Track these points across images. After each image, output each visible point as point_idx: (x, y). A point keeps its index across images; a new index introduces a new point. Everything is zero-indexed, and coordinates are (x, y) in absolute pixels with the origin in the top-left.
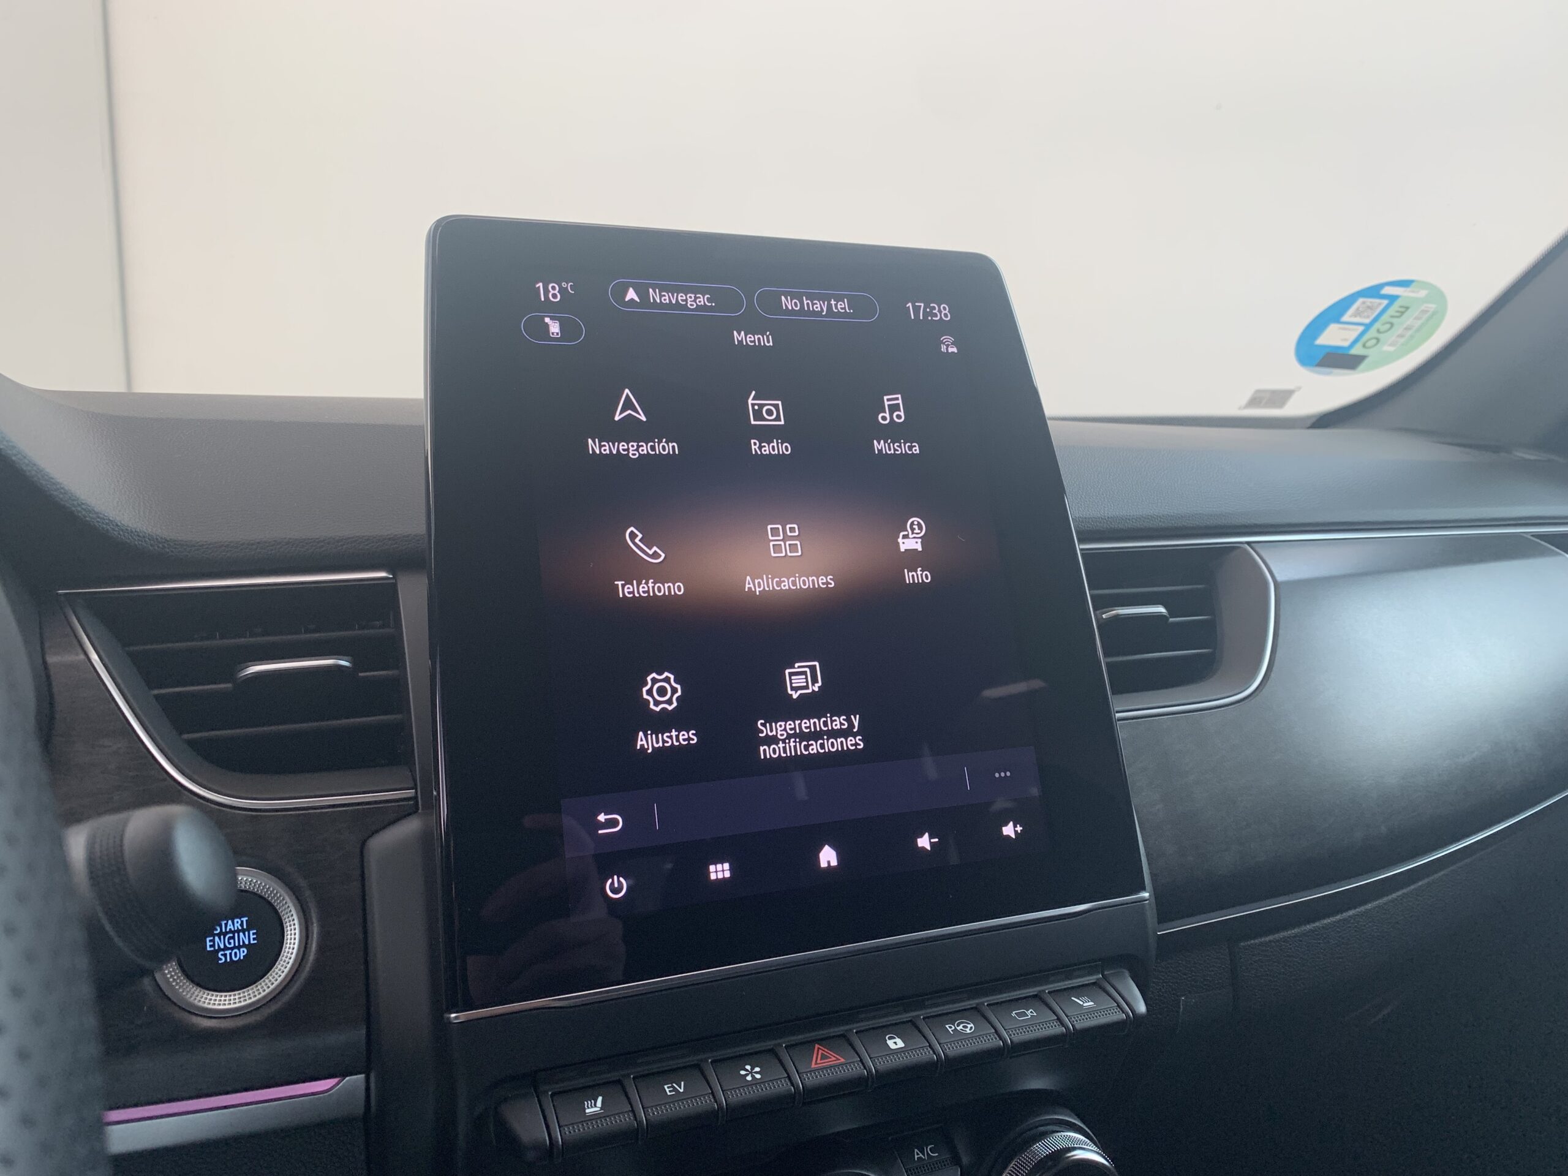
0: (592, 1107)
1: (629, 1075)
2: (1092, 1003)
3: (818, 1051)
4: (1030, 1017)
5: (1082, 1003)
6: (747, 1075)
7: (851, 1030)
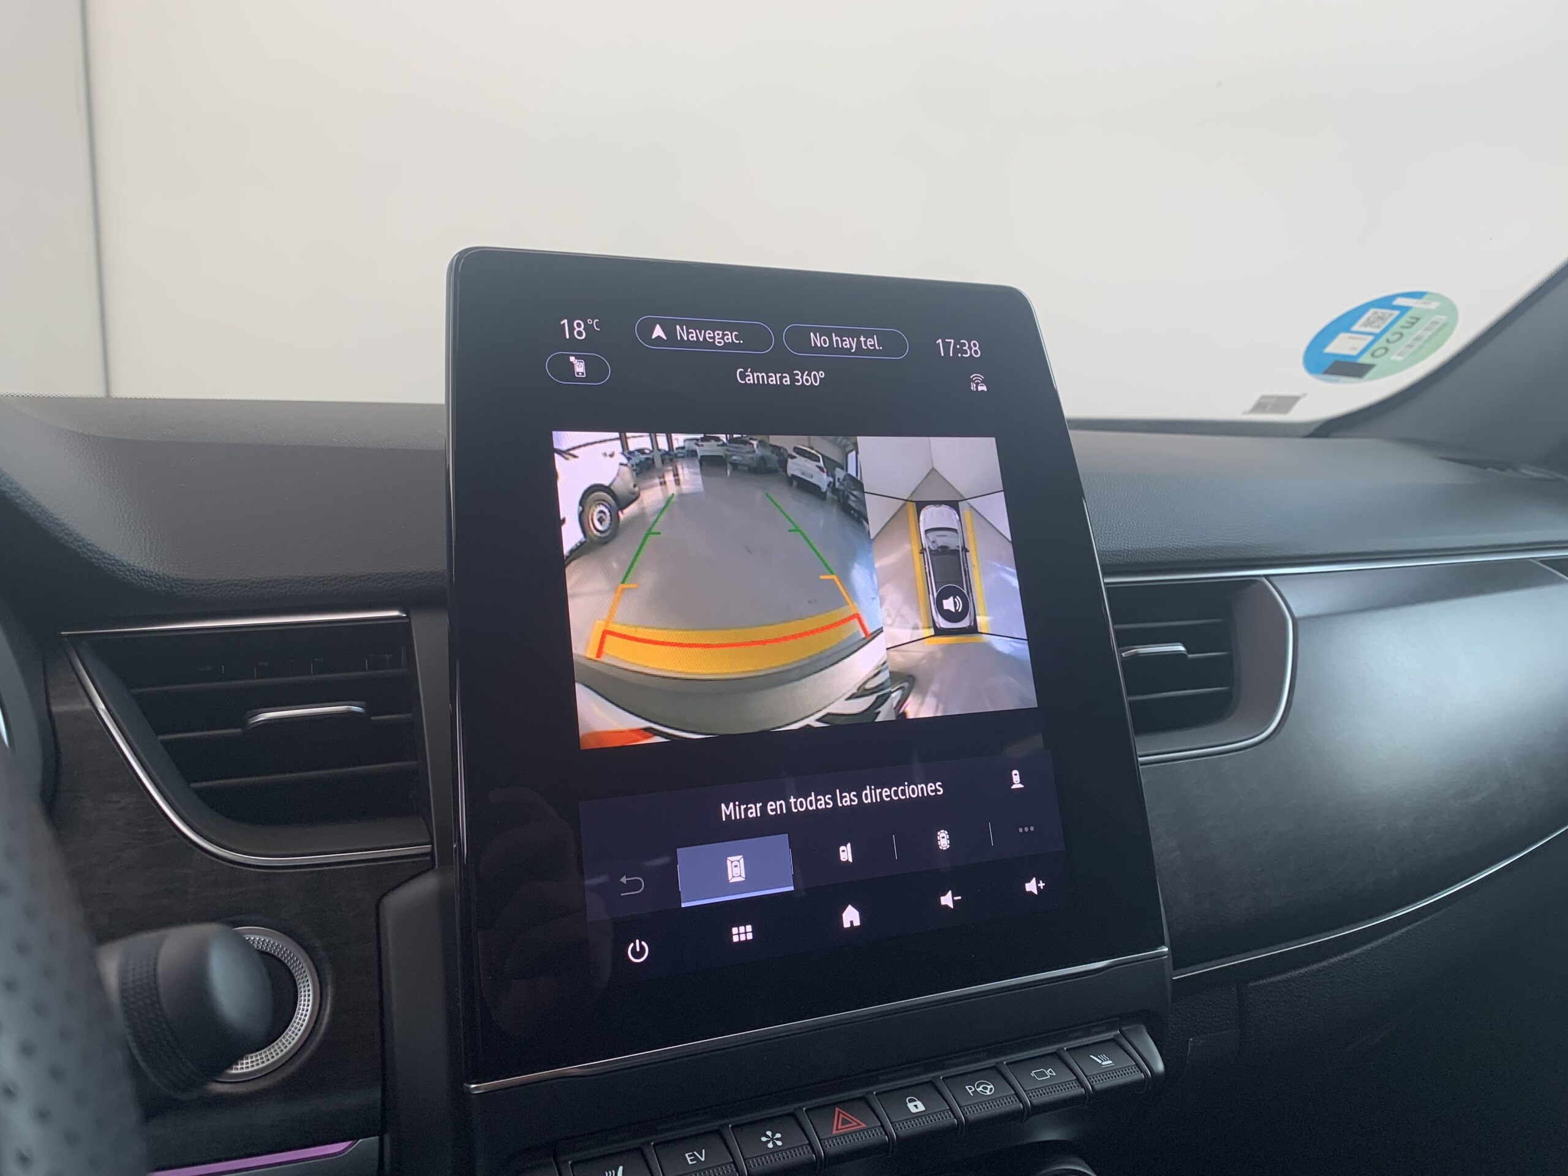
1: (648, 1143)
2: (1110, 1062)
3: (838, 1116)
4: (1049, 1077)
5: (1100, 1062)
6: (768, 1142)
7: (871, 1092)
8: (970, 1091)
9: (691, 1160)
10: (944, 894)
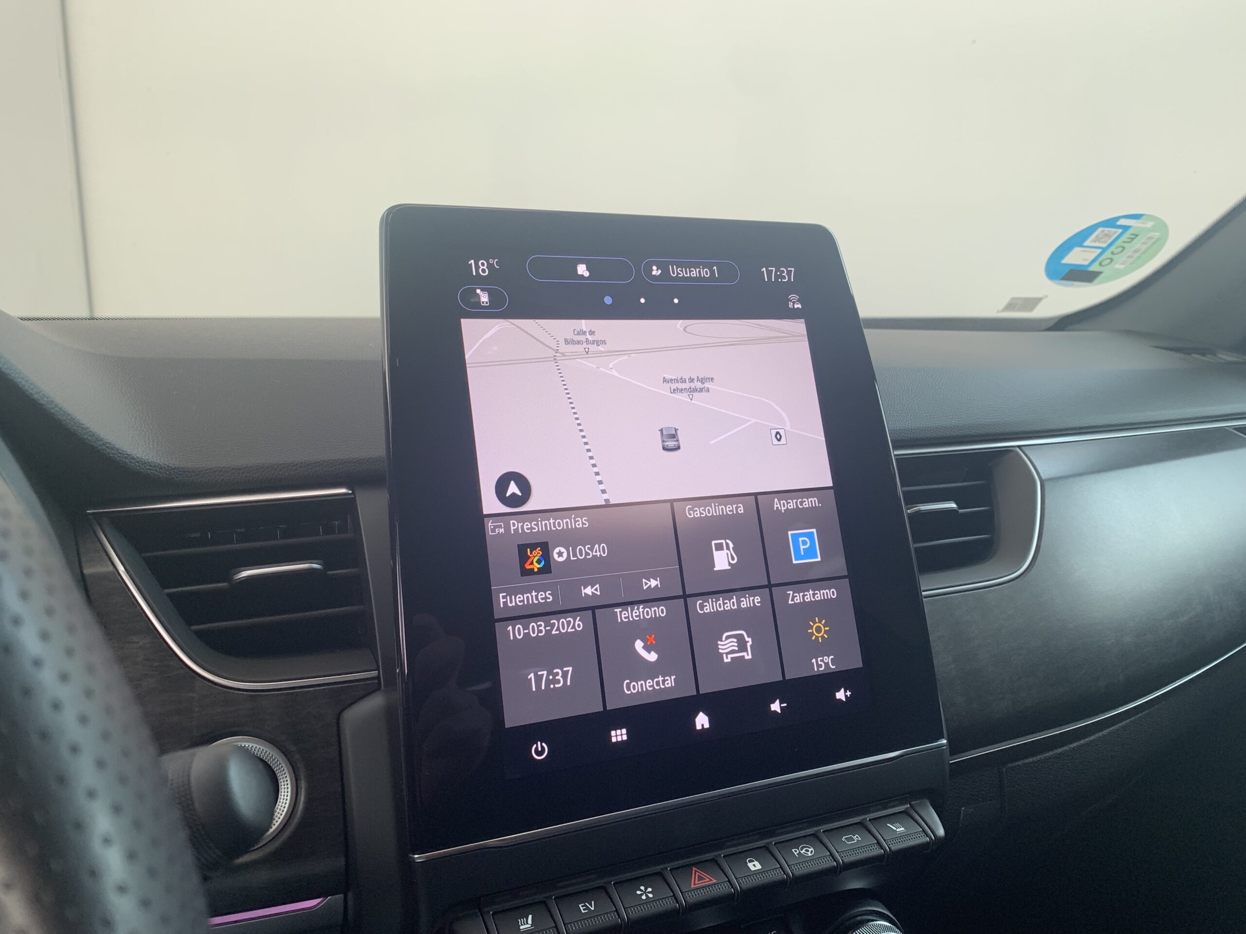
0: (525, 924)
1: (551, 897)
2: (903, 829)
3: (695, 874)
4: (856, 841)
5: (895, 829)
6: (642, 895)
7: (720, 855)
8: (795, 853)
9: (584, 910)
10: (774, 702)
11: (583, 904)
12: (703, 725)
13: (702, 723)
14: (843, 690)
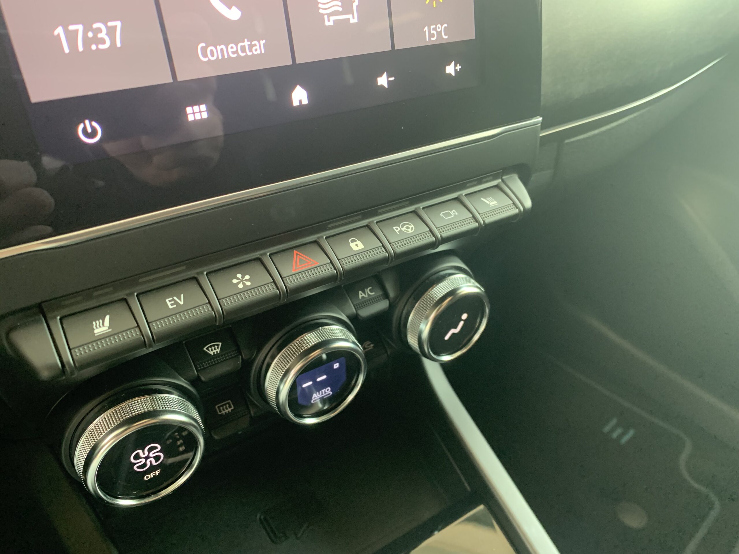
0: (100, 327)
1: (133, 294)
2: (495, 202)
3: (297, 257)
4: (453, 216)
5: (488, 202)
6: (239, 283)
7: (322, 237)
8: (397, 231)
9: (172, 305)
10: (381, 75)
11: (171, 299)
12: (300, 101)
13: (300, 99)
14: (453, 63)
